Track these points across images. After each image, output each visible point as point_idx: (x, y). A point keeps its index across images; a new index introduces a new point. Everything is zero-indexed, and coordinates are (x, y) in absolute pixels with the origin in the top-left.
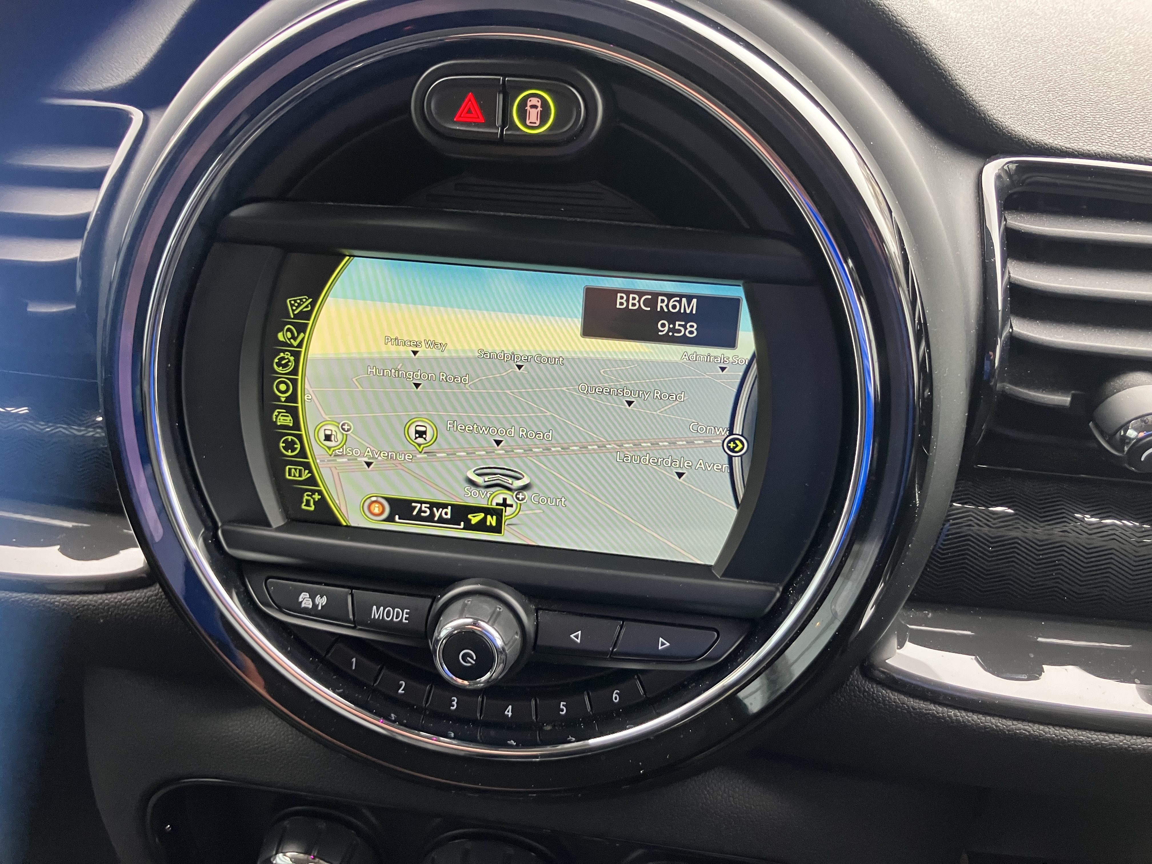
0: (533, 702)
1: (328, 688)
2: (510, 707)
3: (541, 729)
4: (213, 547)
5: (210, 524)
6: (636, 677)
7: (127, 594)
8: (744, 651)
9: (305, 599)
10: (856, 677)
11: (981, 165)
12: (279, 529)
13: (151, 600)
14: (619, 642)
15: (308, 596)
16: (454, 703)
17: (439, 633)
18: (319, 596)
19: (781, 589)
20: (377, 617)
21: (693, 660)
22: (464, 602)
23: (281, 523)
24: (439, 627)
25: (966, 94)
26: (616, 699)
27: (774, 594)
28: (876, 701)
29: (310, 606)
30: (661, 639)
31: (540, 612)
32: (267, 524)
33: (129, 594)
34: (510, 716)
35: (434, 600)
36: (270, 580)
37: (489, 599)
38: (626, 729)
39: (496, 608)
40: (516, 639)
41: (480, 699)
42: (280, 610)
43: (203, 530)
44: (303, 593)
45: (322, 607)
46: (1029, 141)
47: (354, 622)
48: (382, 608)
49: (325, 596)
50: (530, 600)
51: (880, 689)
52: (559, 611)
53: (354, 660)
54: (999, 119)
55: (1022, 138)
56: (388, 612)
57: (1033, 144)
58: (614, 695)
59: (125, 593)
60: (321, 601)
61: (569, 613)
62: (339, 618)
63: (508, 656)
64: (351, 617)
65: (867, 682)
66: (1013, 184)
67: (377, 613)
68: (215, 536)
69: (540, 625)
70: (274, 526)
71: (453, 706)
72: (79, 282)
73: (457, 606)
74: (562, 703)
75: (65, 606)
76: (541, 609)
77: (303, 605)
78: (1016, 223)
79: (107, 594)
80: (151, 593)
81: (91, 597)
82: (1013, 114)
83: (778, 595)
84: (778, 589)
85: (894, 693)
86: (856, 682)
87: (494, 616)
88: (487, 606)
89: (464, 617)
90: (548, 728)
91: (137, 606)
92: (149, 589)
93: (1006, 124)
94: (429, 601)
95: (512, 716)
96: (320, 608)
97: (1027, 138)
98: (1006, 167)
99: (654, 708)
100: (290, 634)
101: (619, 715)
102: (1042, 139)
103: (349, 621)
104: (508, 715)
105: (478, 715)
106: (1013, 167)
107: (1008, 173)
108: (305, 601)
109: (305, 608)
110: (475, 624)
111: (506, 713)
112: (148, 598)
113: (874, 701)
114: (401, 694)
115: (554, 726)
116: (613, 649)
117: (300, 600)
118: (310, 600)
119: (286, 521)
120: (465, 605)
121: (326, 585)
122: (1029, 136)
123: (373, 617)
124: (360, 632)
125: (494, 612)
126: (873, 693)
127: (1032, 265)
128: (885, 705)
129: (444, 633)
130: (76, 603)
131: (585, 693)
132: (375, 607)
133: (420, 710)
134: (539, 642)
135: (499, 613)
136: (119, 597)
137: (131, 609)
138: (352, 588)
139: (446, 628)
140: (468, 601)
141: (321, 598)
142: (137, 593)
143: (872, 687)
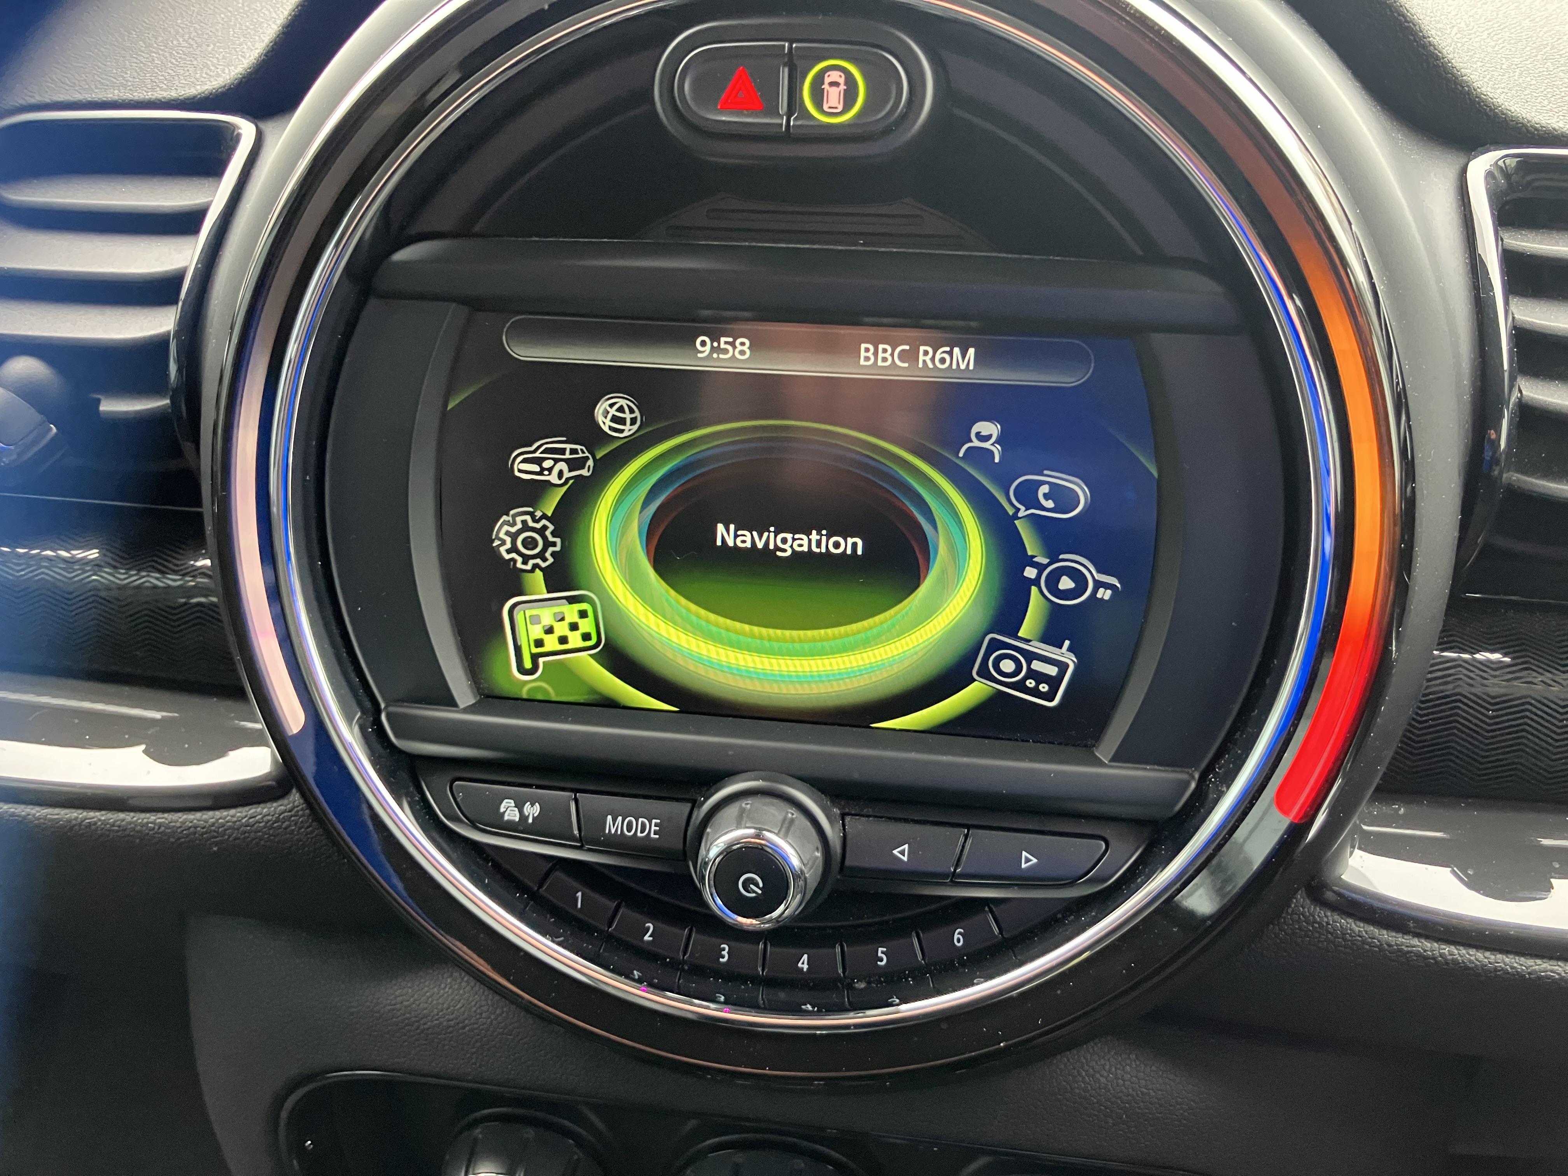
0: (838, 949)
1: (544, 935)
2: (805, 957)
3: (850, 987)
4: (374, 739)
5: (368, 704)
6: (987, 909)
7: (250, 809)
8: (1144, 868)
9: (509, 809)
10: (1301, 901)
11: (1462, 161)
12: (469, 710)
13: (284, 818)
14: (964, 857)
15: (513, 805)
16: (725, 953)
17: (708, 851)
18: (529, 803)
19: (1197, 776)
20: (613, 831)
21: (1072, 882)
22: (741, 806)
23: (472, 701)
24: (706, 842)
25: (1443, 58)
26: (959, 941)
27: (1187, 784)
28: (1332, 935)
29: (517, 819)
30: (1024, 853)
31: (848, 819)
32: (449, 702)
33: (252, 810)
34: (805, 970)
35: (695, 804)
36: (457, 783)
37: (775, 801)
38: (973, 985)
39: (787, 812)
40: (817, 858)
41: (761, 946)
42: (474, 825)
43: (359, 715)
44: (506, 801)
45: (534, 818)
46: (1532, 126)
47: (580, 840)
48: (620, 818)
49: (537, 804)
50: (832, 802)
51: (1336, 917)
52: (875, 817)
53: (579, 894)
54: (1489, 94)
55: (1521, 120)
56: (630, 823)
57: (1536, 129)
58: (956, 936)
59: (247, 808)
60: (532, 811)
61: (890, 818)
62: (560, 836)
63: (808, 881)
64: (576, 832)
65: (1318, 909)
66: (1511, 187)
67: (613, 826)
68: (378, 723)
69: (849, 837)
70: (462, 706)
71: (723, 957)
72: (173, 368)
73: (732, 811)
74: (880, 949)
75: (163, 828)
76: (849, 814)
77: (506, 818)
78: (1518, 243)
79: (222, 810)
80: (282, 808)
81: (198, 815)
82: (1504, 88)
83: (1193, 785)
84: (1193, 777)
85: (1358, 923)
86: (1301, 909)
87: (786, 825)
88: (775, 811)
89: (743, 826)
90: (862, 985)
91: (264, 827)
92: (280, 802)
93: (1498, 100)
94: (687, 807)
95: (808, 969)
96: (530, 821)
97: (1529, 122)
98: (1501, 163)
99: (1014, 953)
100: (487, 859)
101: (963, 964)
102: (1548, 122)
103: (573, 839)
104: (803, 968)
105: (760, 969)
106: (1512, 163)
107: (1504, 171)
108: (509, 811)
109: (509, 821)
110: (758, 836)
111: (800, 965)
112: (280, 815)
113: (1330, 936)
114: (648, 942)
115: (869, 983)
116: (955, 870)
117: (502, 810)
118: (516, 809)
119: (478, 698)
120: (742, 811)
121: (538, 787)
122: (1530, 119)
123: (607, 831)
124: (591, 853)
125: (785, 819)
126: (1328, 924)
127: (1542, 302)
128: (1345, 940)
129: (714, 852)
130: (178, 825)
131: (914, 934)
132: (609, 817)
133: (676, 965)
134: (848, 862)
135: (792, 821)
136: (239, 814)
137: (256, 832)
138: (576, 791)
139: (716, 845)
140: (746, 804)
141: (532, 806)
142: (263, 808)
143: (1326, 916)
